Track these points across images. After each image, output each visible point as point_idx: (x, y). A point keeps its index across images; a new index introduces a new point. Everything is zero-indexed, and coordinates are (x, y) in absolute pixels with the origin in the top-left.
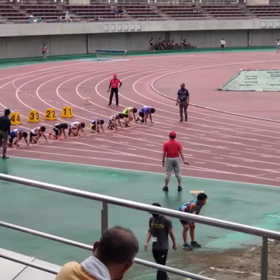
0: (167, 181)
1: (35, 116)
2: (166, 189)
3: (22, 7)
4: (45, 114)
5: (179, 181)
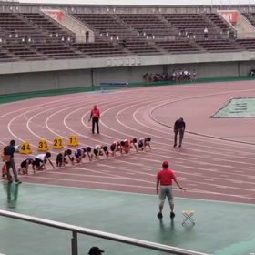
0: (161, 208)
1: (44, 145)
2: (160, 216)
3: (33, 46)
4: (52, 143)
5: (172, 208)
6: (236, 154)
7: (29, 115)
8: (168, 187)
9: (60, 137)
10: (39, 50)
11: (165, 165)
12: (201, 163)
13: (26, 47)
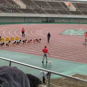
1: (8, 39)
2: (43, 62)
3: (7, 9)
4: (11, 38)
5: (47, 60)
6: (66, 45)
7: (4, 30)
8: (46, 54)
9: (13, 37)
10: (9, 10)
11: (46, 47)
12: (55, 47)
13: (5, 9)
